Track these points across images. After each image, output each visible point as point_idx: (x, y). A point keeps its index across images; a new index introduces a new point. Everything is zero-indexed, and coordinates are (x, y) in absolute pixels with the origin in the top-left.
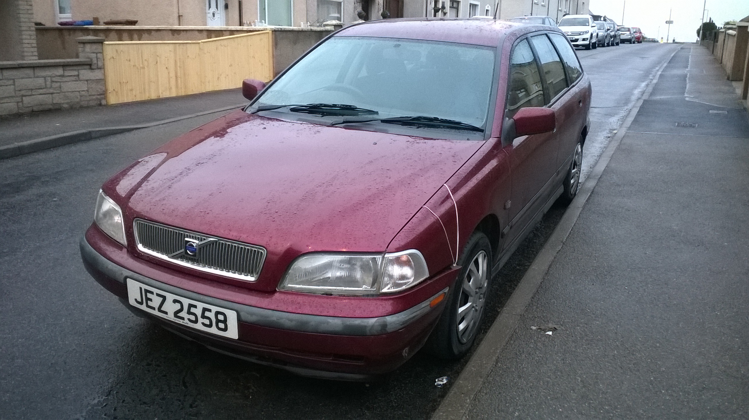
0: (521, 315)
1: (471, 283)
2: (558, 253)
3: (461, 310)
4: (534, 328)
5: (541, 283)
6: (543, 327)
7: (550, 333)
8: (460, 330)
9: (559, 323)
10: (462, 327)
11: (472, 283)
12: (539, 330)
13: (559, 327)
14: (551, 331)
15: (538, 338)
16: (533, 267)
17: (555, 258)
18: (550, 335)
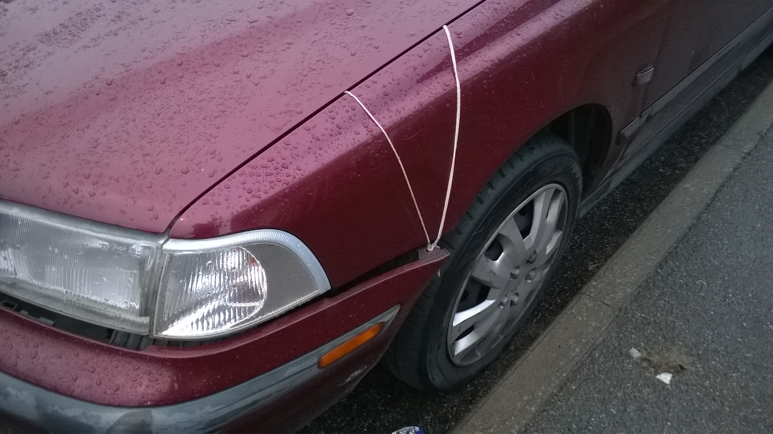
0: (620, 309)
1: (498, 261)
2: (744, 158)
3: (461, 317)
4: (635, 353)
5: (690, 229)
6: (655, 359)
7: (666, 378)
8: (456, 354)
9: (695, 352)
10: (463, 344)
11: (503, 261)
12: (645, 364)
13: (693, 363)
14: (670, 372)
15: (635, 386)
16: (687, 186)
17: (736, 169)
18: (666, 385)
